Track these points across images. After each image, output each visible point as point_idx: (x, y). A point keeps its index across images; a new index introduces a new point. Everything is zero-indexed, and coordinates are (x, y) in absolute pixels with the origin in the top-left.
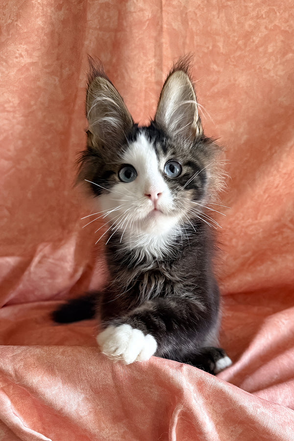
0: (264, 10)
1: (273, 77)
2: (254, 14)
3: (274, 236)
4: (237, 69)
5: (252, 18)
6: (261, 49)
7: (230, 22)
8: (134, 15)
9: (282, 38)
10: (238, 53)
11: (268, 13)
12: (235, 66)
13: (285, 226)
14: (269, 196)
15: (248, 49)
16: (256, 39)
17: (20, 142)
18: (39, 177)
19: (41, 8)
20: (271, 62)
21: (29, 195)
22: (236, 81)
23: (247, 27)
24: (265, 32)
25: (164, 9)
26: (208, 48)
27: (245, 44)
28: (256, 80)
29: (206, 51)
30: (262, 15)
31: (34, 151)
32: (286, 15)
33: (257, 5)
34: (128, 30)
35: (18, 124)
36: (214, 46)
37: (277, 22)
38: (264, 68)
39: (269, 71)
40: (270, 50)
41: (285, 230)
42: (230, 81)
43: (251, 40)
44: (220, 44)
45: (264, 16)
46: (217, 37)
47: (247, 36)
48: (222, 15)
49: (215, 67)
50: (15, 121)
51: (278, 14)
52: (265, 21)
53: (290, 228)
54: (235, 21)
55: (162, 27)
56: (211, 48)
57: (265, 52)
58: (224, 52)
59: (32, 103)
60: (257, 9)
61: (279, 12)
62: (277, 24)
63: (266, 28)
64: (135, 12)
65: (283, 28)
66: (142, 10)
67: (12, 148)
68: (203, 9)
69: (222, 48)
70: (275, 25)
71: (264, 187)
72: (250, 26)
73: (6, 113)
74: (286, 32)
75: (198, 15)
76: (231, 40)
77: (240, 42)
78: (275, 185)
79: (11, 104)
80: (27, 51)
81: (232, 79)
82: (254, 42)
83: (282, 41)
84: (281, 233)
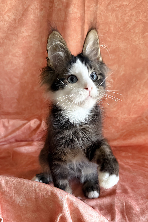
0: (134, 12)
1: (138, 44)
2: (130, 14)
3: (137, 123)
4: (120, 40)
5: (128, 16)
6: (132, 31)
7: (117, 18)
8: (72, 15)
9: (143, 25)
10: (121, 33)
11: (136, 13)
12: (119, 39)
13: (143, 119)
14: (135, 105)
15: (125, 31)
16: (130, 26)
17: (22, 70)
18: (30, 86)
19: (33, 11)
20: (137, 37)
21: (26, 94)
22: (119, 46)
23: (125, 20)
24: (134, 22)
25: (86, 12)
26: (106, 30)
27: (124, 29)
28: (129, 46)
29: (105, 31)
30: (133, 14)
31: (28, 74)
32: (145, 14)
33: (131, 10)
34: (69, 21)
35: (22, 62)
36: (109, 29)
37: (140, 18)
38: (133, 40)
39: (136, 41)
40: (137, 31)
41: (142, 121)
42: (116, 46)
43: (127, 27)
44: (112, 29)
45: (134, 15)
46: (111, 25)
47: (125, 25)
48: (114, 14)
49: (109, 39)
50: (20, 61)
51: (141, 14)
52: (135, 17)
53: (145, 121)
54: (120, 17)
55: (84, 21)
56: (107, 30)
57: (134, 32)
58: (114, 32)
59: (28, 53)
60: (131, 11)
61: (142, 13)
62: (141, 19)
63: (135, 21)
64: (73, 14)
65: (143, 21)
66: (76, 13)
67: (19, 73)
68: (104, 11)
69: (112, 31)
70: (140, 19)
71: (132, 100)
72: (127, 20)
73: (16, 58)
74: (145, 22)
75: (102, 15)
76: (117, 26)
77: (122, 28)
78: (138, 100)
79: (19, 54)
80: (26, 30)
81: (117, 45)
82: (128, 27)
83: (143, 27)
84: (141, 123)
